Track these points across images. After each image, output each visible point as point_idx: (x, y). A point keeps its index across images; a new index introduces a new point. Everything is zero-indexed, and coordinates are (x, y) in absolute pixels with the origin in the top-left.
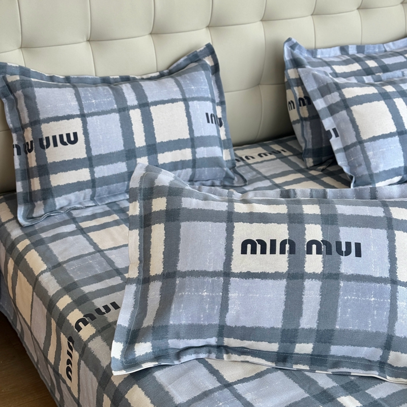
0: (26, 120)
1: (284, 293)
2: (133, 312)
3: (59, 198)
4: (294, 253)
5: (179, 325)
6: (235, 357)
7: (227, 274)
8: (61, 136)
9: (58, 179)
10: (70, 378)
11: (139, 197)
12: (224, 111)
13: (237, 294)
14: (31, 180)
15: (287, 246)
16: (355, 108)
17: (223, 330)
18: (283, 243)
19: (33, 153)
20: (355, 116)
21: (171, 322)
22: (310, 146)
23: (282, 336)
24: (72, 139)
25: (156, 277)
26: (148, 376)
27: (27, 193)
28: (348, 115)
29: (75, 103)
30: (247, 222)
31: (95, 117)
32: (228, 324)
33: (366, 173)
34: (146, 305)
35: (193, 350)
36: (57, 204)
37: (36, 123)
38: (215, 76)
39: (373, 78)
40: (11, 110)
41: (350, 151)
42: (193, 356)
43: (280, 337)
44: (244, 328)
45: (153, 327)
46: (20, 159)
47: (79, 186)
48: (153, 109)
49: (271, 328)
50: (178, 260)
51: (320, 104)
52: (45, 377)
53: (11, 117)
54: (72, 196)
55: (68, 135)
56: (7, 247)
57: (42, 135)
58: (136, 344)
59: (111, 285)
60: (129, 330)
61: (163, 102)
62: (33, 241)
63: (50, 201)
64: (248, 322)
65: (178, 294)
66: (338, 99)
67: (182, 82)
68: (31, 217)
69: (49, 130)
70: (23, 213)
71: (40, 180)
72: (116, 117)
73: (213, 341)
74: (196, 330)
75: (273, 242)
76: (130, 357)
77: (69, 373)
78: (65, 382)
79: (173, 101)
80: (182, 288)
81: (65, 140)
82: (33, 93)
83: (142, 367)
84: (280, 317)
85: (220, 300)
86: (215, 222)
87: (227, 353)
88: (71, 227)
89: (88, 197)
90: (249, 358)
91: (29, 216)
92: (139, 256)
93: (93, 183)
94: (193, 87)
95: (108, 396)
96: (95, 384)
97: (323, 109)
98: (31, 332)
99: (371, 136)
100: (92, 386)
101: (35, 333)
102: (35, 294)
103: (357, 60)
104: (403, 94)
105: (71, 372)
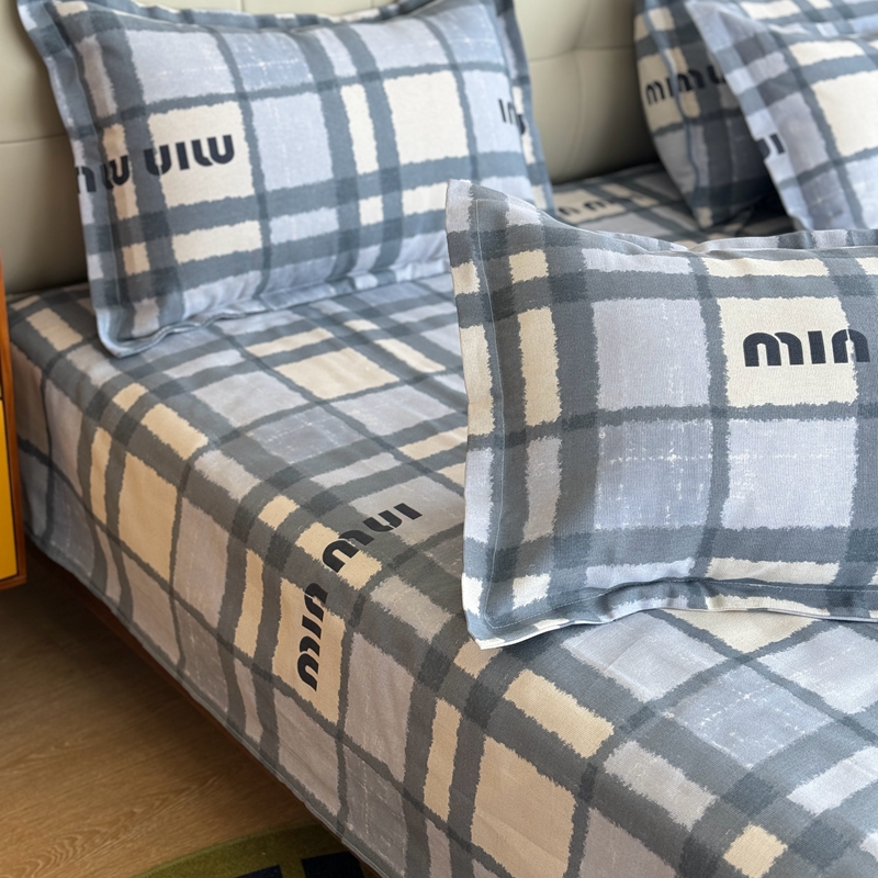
0: (111, 107)
1: (852, 448)
2: (494, 512)
3: (192, 291)
4: (867, 360)
5: (615, 532)
6: (734, 601)
7: (720, 411)
8: (196, 145)
9: (191, 247)
10: (312, 682)
11: (474, 252)
12: (527, 98)
13: (747, 456)
14: (125, 250)
15: (850, 345)
17: (714, 541)
18: (839, 339)
19: (129, 186)
20: (823, 104)
21: (598, 526)
22: (705, 182)
23: (850, 546)
24: (222, 151)
25: (543, 430)
26: (552, 650)
27: (113, 282)
28: (807, 102)
29: (221, 67)
30: (745, 297)
31: (269, 101)
32: (726, 524)
34: (524, 493)
35: (636, 590)
36: (188, 305)
37: (133, 113)
38: (505, 18)
39: (837, 29)
40: (67, 85)
41: (812, 183)
42: (636, 606)
43: (846, 549)
44: (763, 531)
45: (555, 538)
46: (94, 202)
47: (234, 264)
48: (389, 85)
49: (827, 528)
50: (598, 387)
51: (740, 81)
52: (210, 696)
53: (69, 102)
54: (218, 288)
55: (212, 142)
56: (86, 402)
57: (152, 143)
58: (517, 581)
59: (377, 470)
60: (490, 551)
61: (410, 71)
62: (153, 387)
63: (173, 297)
64: (773, 517)
65: (606, 463)
66: (782, 68)
67: (442, 27)
68: (127, 335)
69: (166, 130)
70: (111, 328)
71: (149, 249)
72: (313, 100)
73: (683, 567)
74: (652, 543)
75: (816, 338)
76: (502, 611)
77: (308, 669)
78: (290, 692)
79: (430, 69)
80: (616, 447)
81: (206, 152)
82: (125, 43)
83: (536, 629)
84: (847, 501)
85: (708, 470)
86: (673, 297)
87: (713, 593)
88: (230, 357)
89: (251, 291)
90: (768, 602)
91: (123, 336)
92: (491, 385)
93: (266, 257)
94: (467, 40)
95: (451, 702)
96: (404, 680)
97: (748, 92)
98: (172, 594)
99: (860, 148)
100: (392, 686)
101: (188, 593)
102: (185, 501)
105: (315, 667)
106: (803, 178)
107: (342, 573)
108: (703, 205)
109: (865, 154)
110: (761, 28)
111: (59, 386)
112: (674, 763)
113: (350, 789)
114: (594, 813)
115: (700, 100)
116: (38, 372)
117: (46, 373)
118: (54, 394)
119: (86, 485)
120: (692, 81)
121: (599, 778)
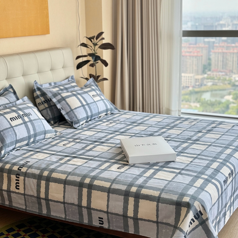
20: (68, 102)
22: (51, 117)
28: (65, 102)
33: (76, 119)
38: (15, 95)
39: (66, 91)
51: (54, 100)
59: (20, 159)
66: (60, 97)
67: (7, 97)
77: (17, 187)
78: (14, 192)
95: (43, 180)
96: (35, 181)
97: (56, 101)
99: (75, 108)
103: (57, 87)
104: (79, 94)
106: (67, 113)
108: (52, 121)
109: (76, 108)
110: (56, 92)
112: (75, 176)
113: (27, 203)
114: (66, 185)
115: (47, 104)
120: (46, 102)
121: (67, 180)
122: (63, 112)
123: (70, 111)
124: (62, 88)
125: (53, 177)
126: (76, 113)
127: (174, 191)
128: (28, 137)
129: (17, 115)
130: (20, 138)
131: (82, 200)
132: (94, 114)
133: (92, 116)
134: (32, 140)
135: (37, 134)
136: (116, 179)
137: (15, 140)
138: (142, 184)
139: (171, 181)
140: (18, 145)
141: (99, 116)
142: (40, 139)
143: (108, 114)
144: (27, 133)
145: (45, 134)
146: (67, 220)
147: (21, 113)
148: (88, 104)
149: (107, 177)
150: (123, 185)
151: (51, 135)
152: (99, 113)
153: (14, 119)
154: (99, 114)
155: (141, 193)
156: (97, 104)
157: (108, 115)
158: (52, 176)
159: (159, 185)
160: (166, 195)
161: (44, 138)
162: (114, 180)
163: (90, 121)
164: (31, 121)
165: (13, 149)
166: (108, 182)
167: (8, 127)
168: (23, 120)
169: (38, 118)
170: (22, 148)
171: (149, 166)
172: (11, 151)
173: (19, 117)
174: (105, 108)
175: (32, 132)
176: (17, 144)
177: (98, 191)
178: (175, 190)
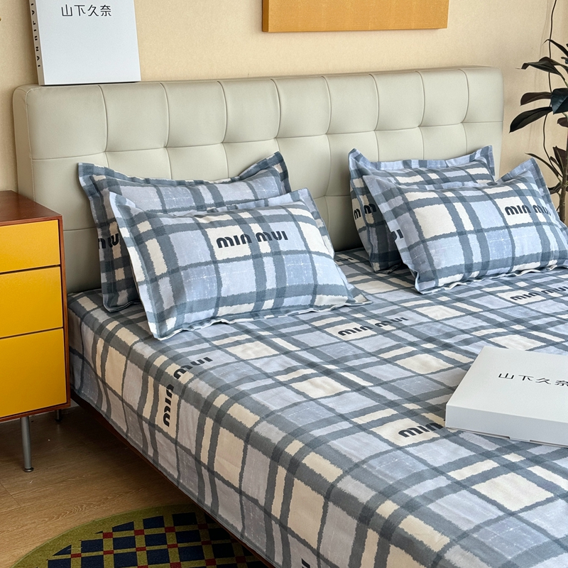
10: (167, 424)
14: (116, 271)
16: (417, 210)
19: (118, 245)
20: (418, 217)
22: (376, 251)
26: (246, 398)
27: (111, 283)
28: (411, 217)
29: (157, 200)
33: (430, 269)
38: (285, 182)
39: (435, 187)
41: (413, 250)
46: (105, 252)
51: (384, 208)
52: (137, 442)
56: (96, 329)
59: (201, 348)
62: (122, 322)
66: (402, 202)
67: (254, 185)
68: (114, 304)
70: (108, 302)
71: (124, 270)
78: (161, 430)
94: (264, 190)
95: (210, 417)
96: (197, 413)
97: (388, 212)
98: (122, 400)
99: (433, 235)
100: (193, 417)
101: (127, 399)
102: (129, 361)
103: (420, 173)
104: (462, 199)
105: (169, 417)
106: (410, 248)
107: (180, 379)
108: (375, 262)
109: (436, 238)
111: (86, 324)
112: (276, 426)
113: (181, 465)
114: (249, 446)
115: (374, 217)
116: (79, 319)
117: (82, 319)
118: (85, 327)
119: (94, 362)
120: (371, 209)
121: (252, 433)
122: (401, 244)
123: (417, 244)
124: (434, 176)
125: (229, 414)
126: (432, 251)
127: (493, 551)
128: (255, 295)
129: (243, 233)
130: (230, 294)
131: (273, 498)
132: (495, 261)
133: (485, 266)
134: (269, 304)
135: (287, 289)
136: (364, 462)
137: (215, 295)
138: (418, 500)
139: (512, 514)
140: (223, 310)
141: (516, 268)
142: (298, 306)
143: (550, 266)
144: (255, 284)
145: (314, 293)
146: (244, 541)
147: (256, 228)
148: (479, 231)
149: (346, 451)
150: (368, 486)
151: (334, 300)
152: (515, 261)
153: (228, 242)
154: (513, 264)
155: (400, 526)
156: (512, 234)
157: (548, 271)
158: (228, 412)
159: (464, 519)
160: (463, 555)
161: (309, 303)
162: (357, 465)
163: (478, 278)
164: (276, 253)
165: (208, 320)
166: (338, 466)
167: (204, 261)
168: (255, 249)
169: (304, 249)
170: (236, 321)
171: (497, 450)
172: (201, 323)
173: (247, 238)
174: (539, 249)
175: (271, 284)
176: (220, 309)
177: (306, 484)
178: (496, 549)
